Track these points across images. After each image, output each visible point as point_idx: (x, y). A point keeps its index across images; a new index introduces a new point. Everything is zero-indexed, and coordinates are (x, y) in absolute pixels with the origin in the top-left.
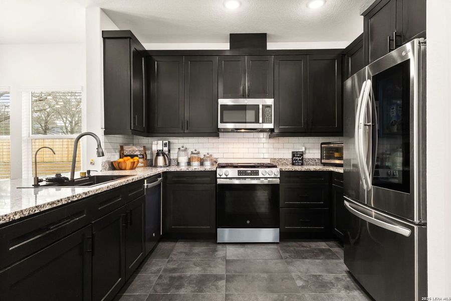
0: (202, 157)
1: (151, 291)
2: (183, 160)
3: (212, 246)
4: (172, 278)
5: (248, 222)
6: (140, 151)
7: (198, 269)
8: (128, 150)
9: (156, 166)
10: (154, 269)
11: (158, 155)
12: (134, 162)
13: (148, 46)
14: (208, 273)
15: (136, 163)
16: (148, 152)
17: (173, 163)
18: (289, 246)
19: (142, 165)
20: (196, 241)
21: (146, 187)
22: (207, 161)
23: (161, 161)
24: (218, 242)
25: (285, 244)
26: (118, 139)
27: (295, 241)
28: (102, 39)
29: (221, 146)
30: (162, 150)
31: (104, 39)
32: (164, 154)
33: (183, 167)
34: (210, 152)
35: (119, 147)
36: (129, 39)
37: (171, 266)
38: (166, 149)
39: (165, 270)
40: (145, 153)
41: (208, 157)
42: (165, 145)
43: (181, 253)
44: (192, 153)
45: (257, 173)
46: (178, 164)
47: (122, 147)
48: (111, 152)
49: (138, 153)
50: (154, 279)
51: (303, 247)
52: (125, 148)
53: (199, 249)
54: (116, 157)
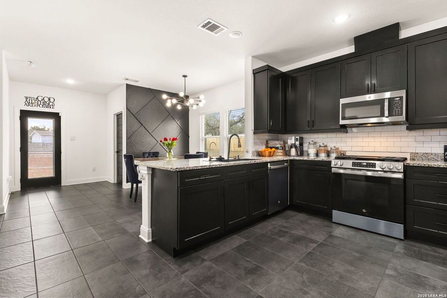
0: (329, 149)
1: (264, 232)
2: (312, 152)
3: (326, 223)
4: (280, 231)
5: (364, 211)
6: (280, 144)
7: (303, 232)
8: (271, 144)
9: (290, 156)
10: (274, 222)
11: (291, 147)
12: (271, 152)
13: (284, 69)
14: (308, 236)
15: (272, 153)
16: (286, 145)
17: (305, 154)
18: (415, 246)
19: (282, 154)
20: (316, 217)
21: (269, 168)
22: (333, 153)
23: (293, 151)
24: (333, 221)
25: (411, 243)
26: (266, 136)
27: (429, 245)
28: (253, 75)
29: (349, 140)
30: (295, 144)
31: (254, 74)
32: (296, 147)
33: (312, 157)
34: (338, 145)
35: (265, 142)
36: (267, 71)
37: (285, 225)
38: (298, 143)
39: (280, 226)
40: (285, 146)
41: (334, 150)
42: (297, 140)
43: (298, 220)
44: (320, 146)
45: (374, 165)
46: (308, 155)
47: (267, 142)
48: (258, 145)
49: (279, 146)
50: (270, 228)
51: (436, 252)
52: (269, 142)
53: (315, 221)
54: (262, 148)
